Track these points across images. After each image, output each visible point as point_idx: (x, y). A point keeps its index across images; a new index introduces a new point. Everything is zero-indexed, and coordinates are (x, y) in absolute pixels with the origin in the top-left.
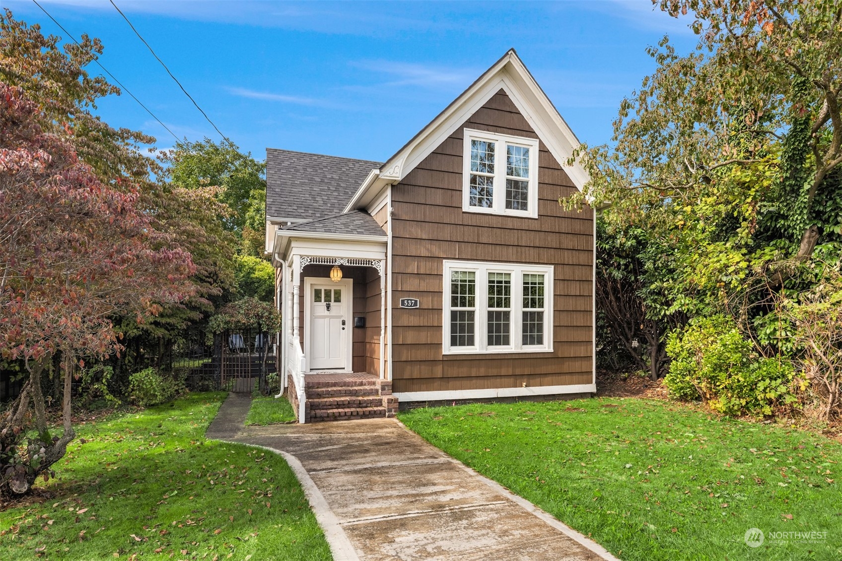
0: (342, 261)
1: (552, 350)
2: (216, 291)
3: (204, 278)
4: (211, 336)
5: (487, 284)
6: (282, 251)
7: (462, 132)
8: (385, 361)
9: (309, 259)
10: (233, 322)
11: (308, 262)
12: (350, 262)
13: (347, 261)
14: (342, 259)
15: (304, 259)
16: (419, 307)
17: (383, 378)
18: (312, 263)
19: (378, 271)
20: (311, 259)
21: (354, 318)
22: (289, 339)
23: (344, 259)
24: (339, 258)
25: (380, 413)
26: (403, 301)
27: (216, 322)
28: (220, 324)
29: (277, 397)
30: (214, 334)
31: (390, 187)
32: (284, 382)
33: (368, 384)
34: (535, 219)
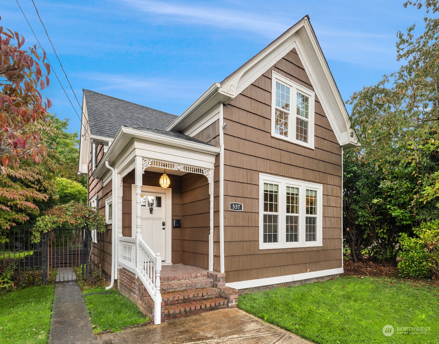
0: (179, 167)
1: (321, 245)
2: (41, 196)
3: (29, 183)
4: (38, 235)
5: (286, 195)
6: (113, 160)
7: (271, 73)
8: (214, 256)
9: (150, 162)
10: (61, 222)
11: (149, 164)
12: (185, 168)
13: (183, 168)
14: (179, 165)
15: (146, 162)
16: (242, 210)
17: (212, 270)
18: (153, 166)
19: (207, 179)
20: (152, 162)
21: (173, 220)
22: (119, 238)
23: (181, 165)
24: (177, 164)
25: (224, 305)
26: (232, 205)
27: (43, 222)
28: (47, 224)
29: (107, 288)
30: (41, 232)
31: (222, 106)
32: (115, 275)
33: (202, 277)
34: (313, 150)
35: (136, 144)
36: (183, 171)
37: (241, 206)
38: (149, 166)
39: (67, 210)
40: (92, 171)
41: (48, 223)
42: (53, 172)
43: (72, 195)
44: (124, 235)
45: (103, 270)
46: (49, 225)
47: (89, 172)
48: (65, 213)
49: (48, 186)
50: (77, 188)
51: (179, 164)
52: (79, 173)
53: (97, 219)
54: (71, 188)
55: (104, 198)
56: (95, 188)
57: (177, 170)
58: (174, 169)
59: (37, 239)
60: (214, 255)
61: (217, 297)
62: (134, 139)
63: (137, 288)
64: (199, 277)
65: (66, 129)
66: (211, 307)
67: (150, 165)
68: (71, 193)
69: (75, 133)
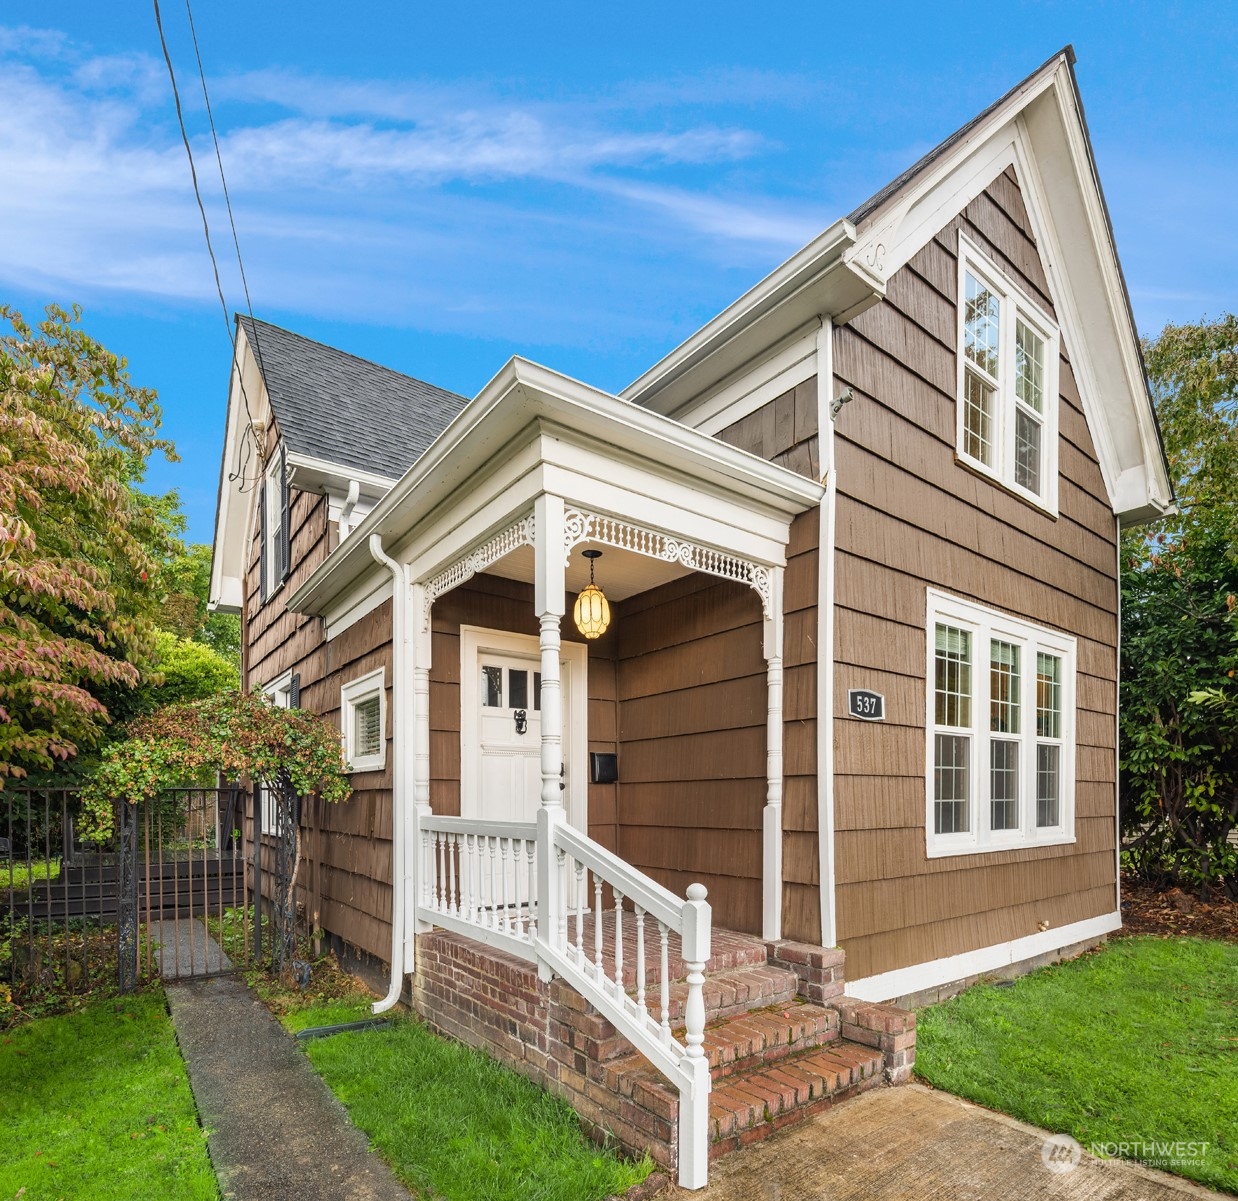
0: (679, 552)
1: (1072, 837)
3: (70, 619)
4: (104, 810)
5: (988, 670)
6: (398, 529)
7: (955, 238)
8: (785, 884)
9: (587, 522)
10: (193, 764)
11: (585, 532)
12: (698, 558)
13: (691, 556)
14: (679, 544)
15: (573, 520)
16: (883, 717)
17: (778, 937)
18: (597, 538)
19: (761, 602)
20: (593, 524)
21: (592, 756)
22: (419, 819)
23: (685, 545)
24: (672, 540)
25: (873, 1074)
26: (854, 695)
27: (124, 766)
28: (142, 771)
29: (380, 1007)
30: (121, 803)
31: (828, 326)
32: (405, 958)
33: (750, 962)
34: (1053, 520)
35: (549, 447)
36: (692, 566)
37: (878, 699)
38: (583, 538)
39: (211, 718)
40: (264, 593)
41: (146, 767)
42: (143, 588)
43: (183, 683)
44: (437, 808)
45: (326, 931)
46: (150, 775)
47: (247, 601)
48: (207, 732)
49: (129, 635)
50: (197, 658)
51: (681, 538)
52: (211, 607)
53: (319, 753)
54: (177, 657)
55: (328, 682)
56: (281, 650)
57: (672, 560)
58: (665, 559)
59: (102, 828)
60: (785, 880)
61: (830, 1044)
62: (541, 421)
63: (547, 1022)
64: (742, 963)
65: (141, 481)
66: (839, 1086)
67: (589, 534)
68: (179, 676)
69: (169, 494)
